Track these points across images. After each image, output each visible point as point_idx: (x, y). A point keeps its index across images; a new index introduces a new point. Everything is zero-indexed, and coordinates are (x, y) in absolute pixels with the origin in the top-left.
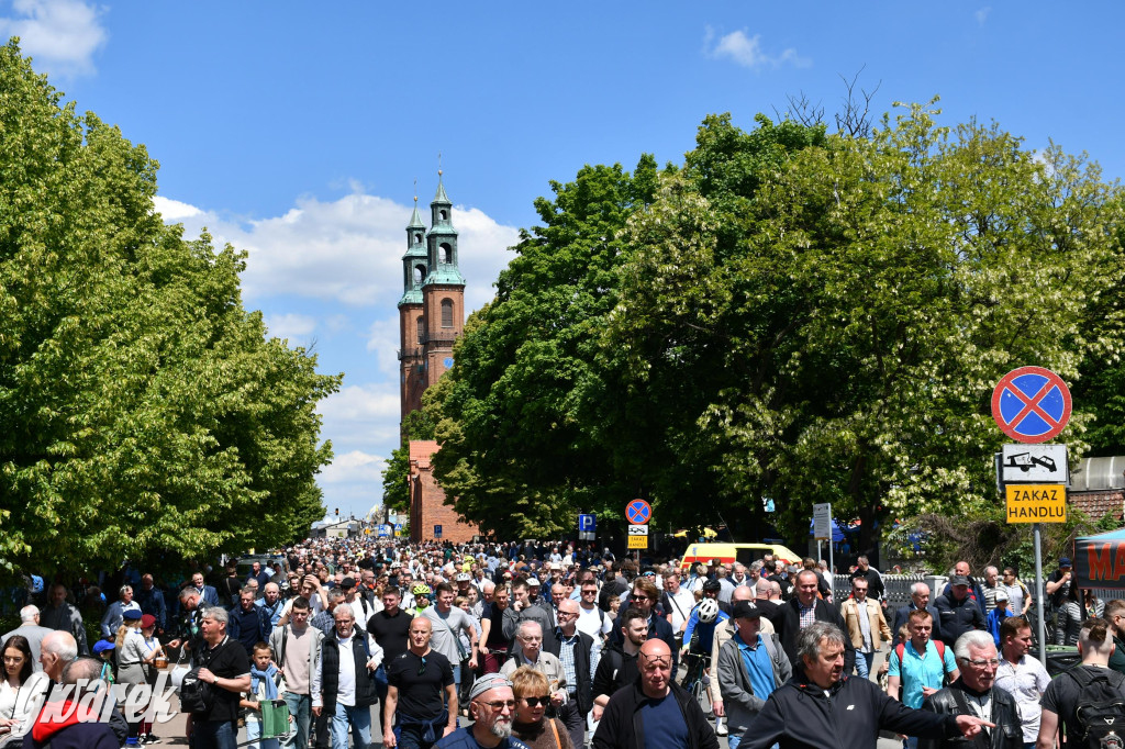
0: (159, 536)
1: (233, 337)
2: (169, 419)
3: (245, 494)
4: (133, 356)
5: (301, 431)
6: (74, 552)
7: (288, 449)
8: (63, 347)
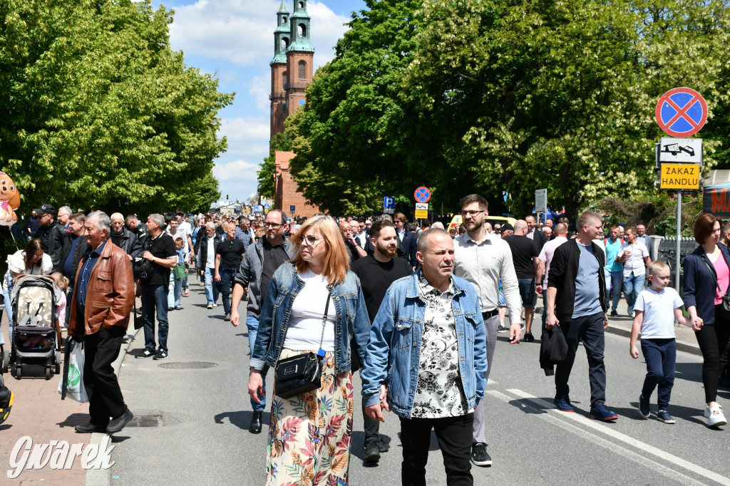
0: (115, 187)
1: (164, 65)
2: (124, 109)
3: (171, 165)
4: (101, 67)
5: (207, 129)
6: (62, 191)
7: (199, 139)
8: (56, 57)
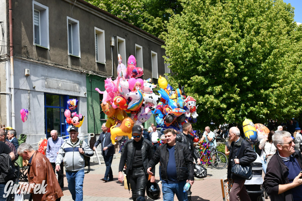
6: (280, 113)
8: (274, 58)
